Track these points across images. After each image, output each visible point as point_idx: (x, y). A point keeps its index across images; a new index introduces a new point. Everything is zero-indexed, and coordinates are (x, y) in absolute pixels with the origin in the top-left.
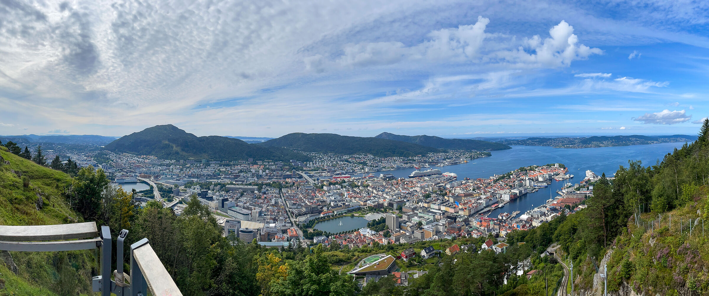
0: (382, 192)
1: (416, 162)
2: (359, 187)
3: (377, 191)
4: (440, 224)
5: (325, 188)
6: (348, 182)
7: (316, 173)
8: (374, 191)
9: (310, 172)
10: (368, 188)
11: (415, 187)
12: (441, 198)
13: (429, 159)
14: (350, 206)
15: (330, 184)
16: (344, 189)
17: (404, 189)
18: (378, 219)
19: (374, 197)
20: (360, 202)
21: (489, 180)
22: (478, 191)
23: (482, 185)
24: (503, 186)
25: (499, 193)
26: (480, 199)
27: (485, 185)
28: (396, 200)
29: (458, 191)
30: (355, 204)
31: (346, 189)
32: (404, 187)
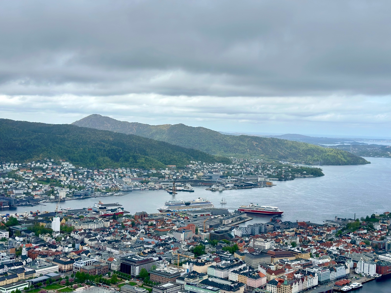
0: (102, 241)
1: (167, 180)
11: (172, 231)
12: (228, 256)
14: (36, 275)
16: (17, 238)
19: (86, 252)
20: (56, 265)
21: (326, 229)
22: (304, 249)
23: (311, 236)
24: (358, 246)
25: (351, 259)
26: (310, 265)
27: (317, 238)
28: (136, 257)
29: (261, 245)
30: (46, 269)
31: (22, 239)
32: (149, 231)
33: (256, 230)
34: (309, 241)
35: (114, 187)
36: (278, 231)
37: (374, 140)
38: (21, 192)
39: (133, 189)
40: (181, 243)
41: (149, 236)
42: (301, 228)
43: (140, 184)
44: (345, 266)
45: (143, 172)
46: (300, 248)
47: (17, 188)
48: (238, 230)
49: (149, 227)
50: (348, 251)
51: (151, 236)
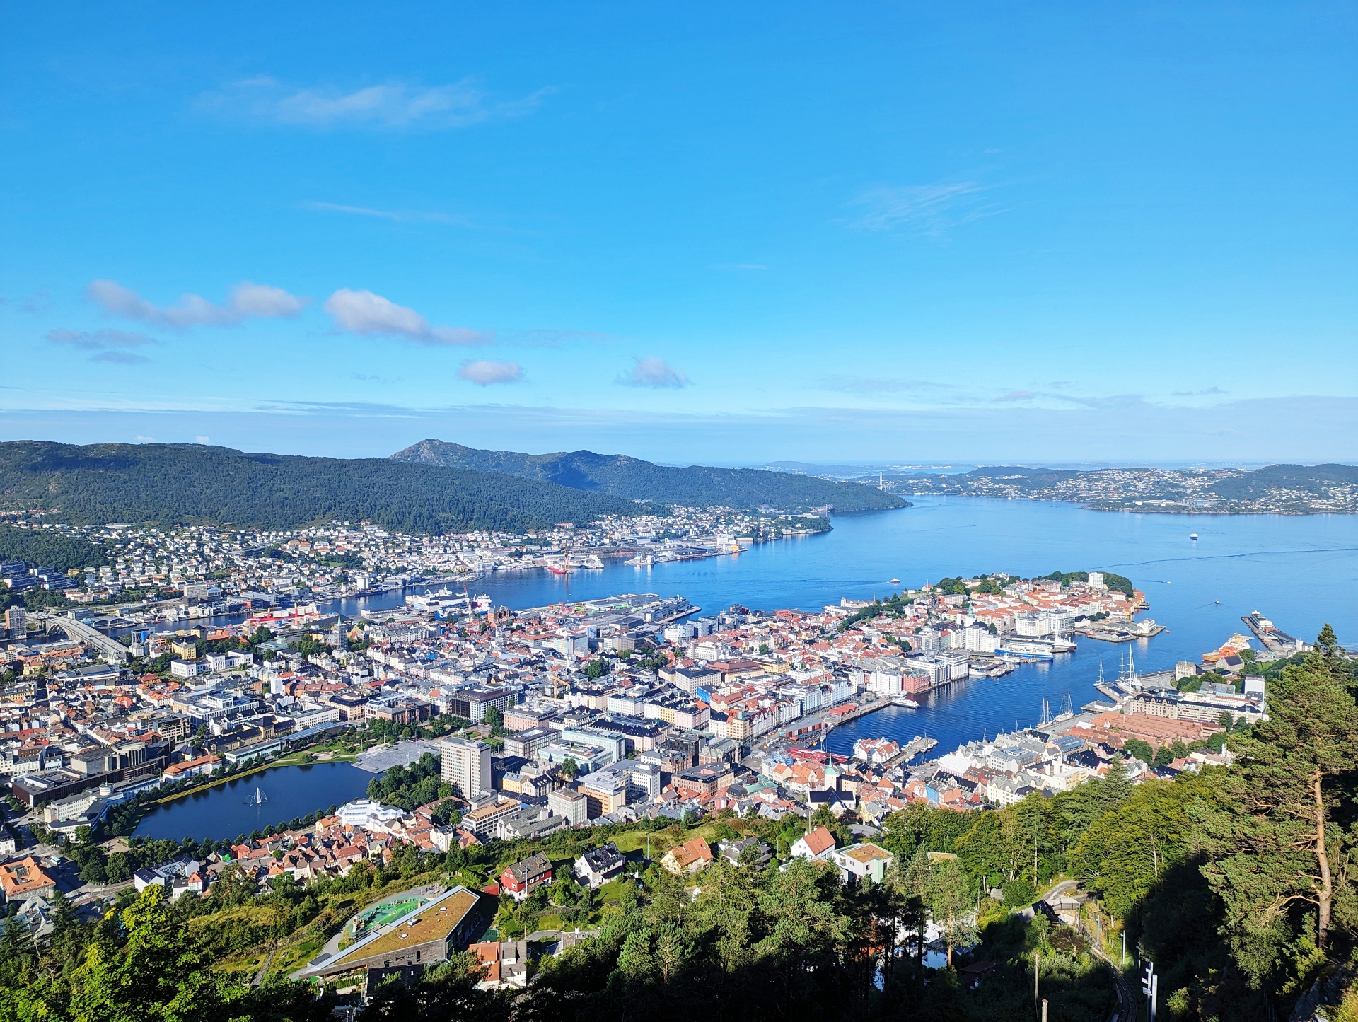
0: (423, 662)
1: (555, 549)
2: (329, 650)
3: (407, 662)
4: (642, 767)
5: (178, 669)
6: (281, 635)
7: (131, 611)
8: (394, 662)
9: (103, 609)
10: (371, 652)
11: (550, 637)
12: (646, 675)
13: (601, 538)
14: (298, 728)
15: (206, 648)
16: (266, 664)
17: (507, 646)
18: (413, 763)
19: (392, 683)
20: (334, 708)
21: (822, 619)
22: (781, 656)
23: (796, 633)
24: (875, 645)
25: (860, 668)
26: (789, 682)
27: (804, 635)
28: (480, 688)
29: (705, 654)
30: (314, 716)
31: (276, 665)
32: (510, 640)
34: (792, 642)
35: (458, 567)
36: (741, 627)
37: (923, 465)
38: (289, 581)
41: (509, 649)
42: (781, 621)
44: (849, 680)
46: (775, 655)
47: (281, 574)
48: (671, 630)
49: (513, 633)
50: (857, 656)
51: (514, 648)
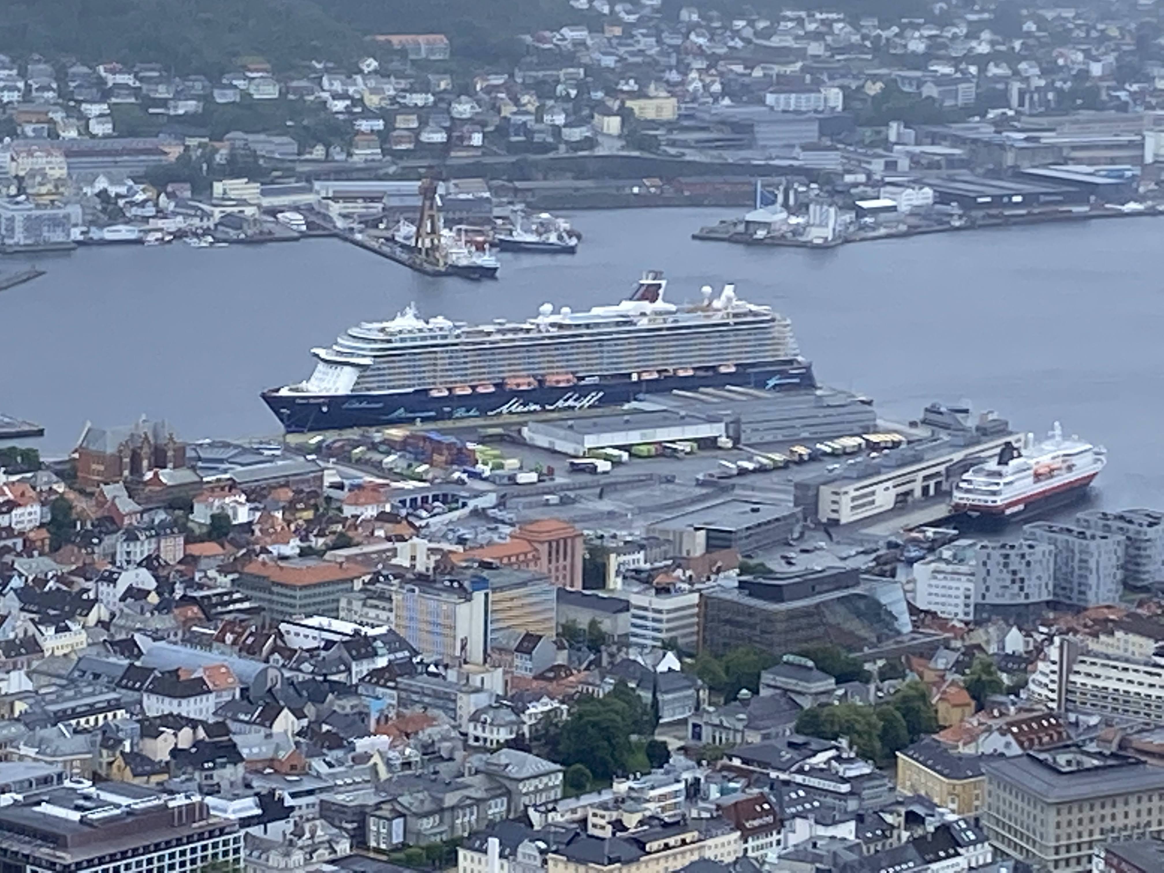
28: (65, 799)
29: (1122, 687)
33: (1092, 564)
39: (76, 234)
40: (452, 675)
41: (187, 623)
43: (140, 197)
45: (162, 92)
48: (943, 566)
49: (195, 549)
51: (209, 618)
